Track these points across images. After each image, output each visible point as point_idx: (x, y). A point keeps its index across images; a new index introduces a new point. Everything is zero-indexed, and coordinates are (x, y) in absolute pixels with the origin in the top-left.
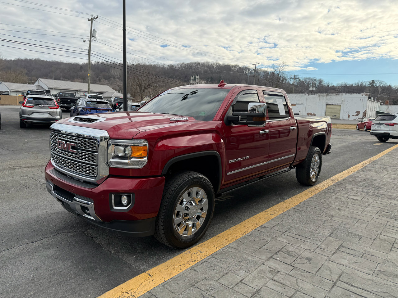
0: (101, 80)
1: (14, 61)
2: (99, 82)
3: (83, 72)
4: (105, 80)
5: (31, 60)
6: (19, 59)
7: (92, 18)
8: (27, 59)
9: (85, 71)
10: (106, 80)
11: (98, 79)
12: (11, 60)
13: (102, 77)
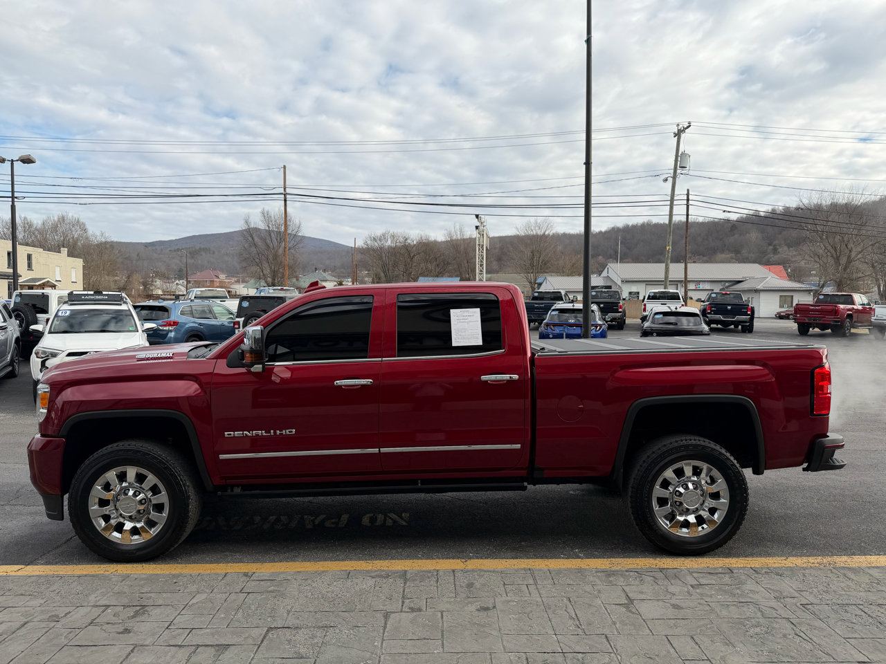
0: (780, 250)
1: (606, 232)
2: (772, 255)
3: (737, 236)
4: (789, 248)
5: (634, 227)
6: (613, 228)
7: (678, 130)
8: (628, 226)
9: (740, 235)
10: (791, 249)
11: (771, 247)
12: (601, 232)
13: (783, 242)
